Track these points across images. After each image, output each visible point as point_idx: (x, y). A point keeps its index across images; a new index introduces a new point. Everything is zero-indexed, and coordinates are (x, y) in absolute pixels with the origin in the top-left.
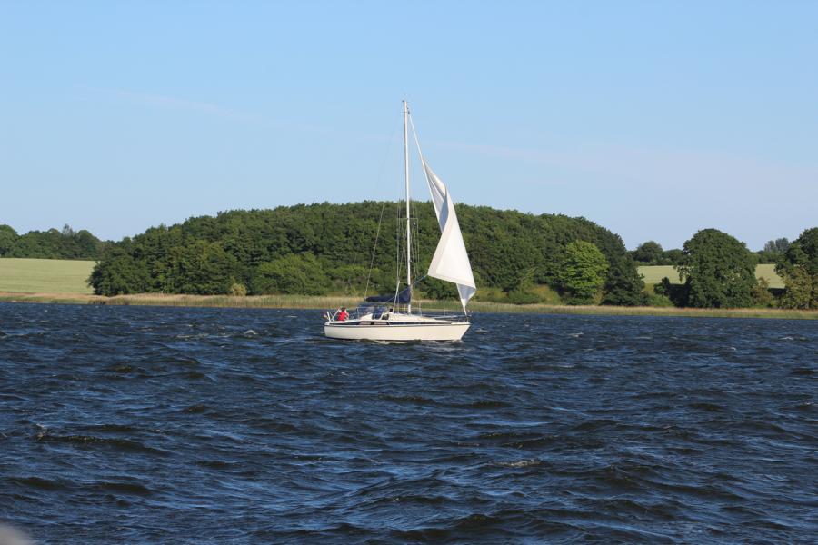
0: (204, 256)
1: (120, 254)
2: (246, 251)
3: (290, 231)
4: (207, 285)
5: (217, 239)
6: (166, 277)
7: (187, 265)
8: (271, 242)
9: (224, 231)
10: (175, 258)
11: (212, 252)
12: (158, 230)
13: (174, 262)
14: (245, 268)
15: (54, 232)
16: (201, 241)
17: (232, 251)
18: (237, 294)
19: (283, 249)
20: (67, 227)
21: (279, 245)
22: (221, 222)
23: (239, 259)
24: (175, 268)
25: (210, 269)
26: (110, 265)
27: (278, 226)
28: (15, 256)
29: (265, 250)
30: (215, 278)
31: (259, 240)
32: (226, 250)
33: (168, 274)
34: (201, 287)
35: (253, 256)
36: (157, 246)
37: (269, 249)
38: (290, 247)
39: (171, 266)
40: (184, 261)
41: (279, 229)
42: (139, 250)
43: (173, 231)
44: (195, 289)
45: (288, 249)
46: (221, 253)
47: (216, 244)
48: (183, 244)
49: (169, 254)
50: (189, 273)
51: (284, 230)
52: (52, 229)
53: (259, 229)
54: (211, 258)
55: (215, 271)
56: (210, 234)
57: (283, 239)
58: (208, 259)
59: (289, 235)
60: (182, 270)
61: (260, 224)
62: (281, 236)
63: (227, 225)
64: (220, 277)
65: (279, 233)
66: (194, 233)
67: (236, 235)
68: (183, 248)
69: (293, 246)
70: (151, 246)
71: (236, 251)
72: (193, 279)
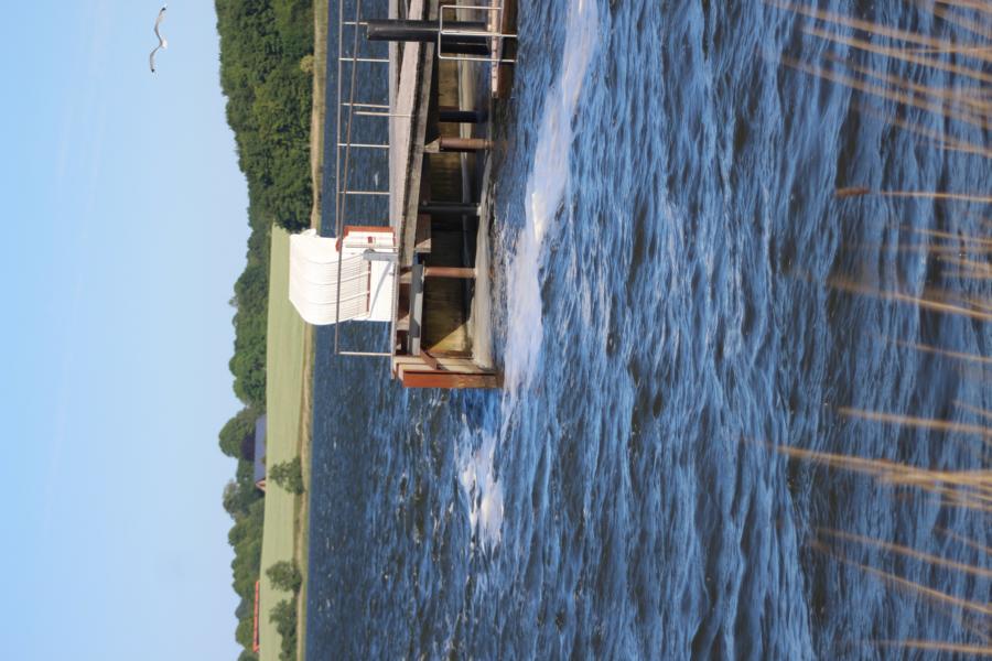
0: (271, 105)
1: (267, 199)
2: (266, 59)
3: (244, 12)
4: (302, 102)
5: (251, 92)
6: (292, 146)
7: (279, 123)
8: (256, 33)
9: (244, 85)
10: (271, 138)
11: (266, 96)
12: (241, 157)
13: (276, 138)
14: (283, 61)
15: (237, 319)
16: (254, 109)
17: (265, 75)
18: (312, 65)
19: (264, 20)
20: (231, 303)
21: (260, 24)
22: (233, 89)
23: (274, 68)
24: (282, 137)
25: (284, 98)
26: (278, 209)
27: (239, 25)
28: (264, 353)
29: (264, 40)
30: (294, 93)
31: (253, 47)
32: (264, 81)
33: (289, 144)
34: (303, 108)
35: (271, 53)
36: (259, 157)
37: (264, 35)
38: (261, 13)
39: (279, 142)
40: (275, 127)
41: (242, 24)
42: (263, 177)
43: (243, 141)
44: (306, 114)
45: (264, 14)
46: (268, 87)
47: (258, 92)
48: (257, 130)
49: (266, 143)
50: (289, 120)
51: (244, 19)
52: (233, 322)
53: (241, 46)
54: (273, 97)
55: (287, 93)
56: (247, 98)
57: (252, 19)
58: (272, 100)
59: (248, 13)
60: (284, 129)
61: (236, 45)
62: (250, 22)
63: (238, 81)
64: (293, 87)
65: (246, 25)
66: (245, 118)
67: (248, 71)
68: (261, 130)
69: (260, 8)
70: (258, 164)
71: (265, 71)
72: (296, 118)
